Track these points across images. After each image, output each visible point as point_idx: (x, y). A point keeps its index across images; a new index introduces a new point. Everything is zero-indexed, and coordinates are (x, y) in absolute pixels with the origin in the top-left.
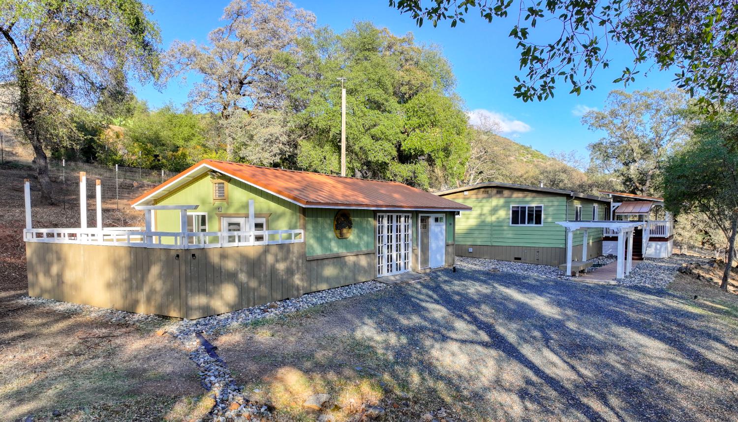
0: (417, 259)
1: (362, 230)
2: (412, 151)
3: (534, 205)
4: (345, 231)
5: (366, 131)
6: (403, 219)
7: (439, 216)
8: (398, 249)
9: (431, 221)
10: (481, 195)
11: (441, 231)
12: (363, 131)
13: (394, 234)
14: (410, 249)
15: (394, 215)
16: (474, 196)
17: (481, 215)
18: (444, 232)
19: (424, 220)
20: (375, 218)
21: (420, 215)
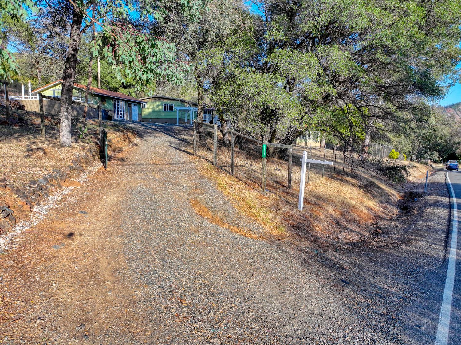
0: (127, 116)
1: (109, 103)
2: (128, 84)
3: (171, 104)
4: (104, 103)
5: (108, 74)
6: (122, 102)
7: (135, 104)
8: (121, 111)
9: (132, 105)
10: (153, 101)
11: (136, 109)
12: (107, 74)
13: (119, 107)
14: (125, 113)
15: (119, 101)
16: (150, 101)
17: (153, 108)
18: (137, 110)
19: (130, 104)
20: (113, 101)
21: (128, 102)
